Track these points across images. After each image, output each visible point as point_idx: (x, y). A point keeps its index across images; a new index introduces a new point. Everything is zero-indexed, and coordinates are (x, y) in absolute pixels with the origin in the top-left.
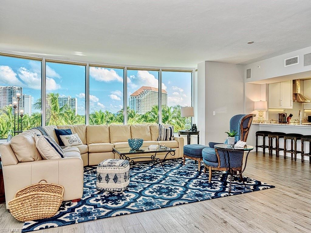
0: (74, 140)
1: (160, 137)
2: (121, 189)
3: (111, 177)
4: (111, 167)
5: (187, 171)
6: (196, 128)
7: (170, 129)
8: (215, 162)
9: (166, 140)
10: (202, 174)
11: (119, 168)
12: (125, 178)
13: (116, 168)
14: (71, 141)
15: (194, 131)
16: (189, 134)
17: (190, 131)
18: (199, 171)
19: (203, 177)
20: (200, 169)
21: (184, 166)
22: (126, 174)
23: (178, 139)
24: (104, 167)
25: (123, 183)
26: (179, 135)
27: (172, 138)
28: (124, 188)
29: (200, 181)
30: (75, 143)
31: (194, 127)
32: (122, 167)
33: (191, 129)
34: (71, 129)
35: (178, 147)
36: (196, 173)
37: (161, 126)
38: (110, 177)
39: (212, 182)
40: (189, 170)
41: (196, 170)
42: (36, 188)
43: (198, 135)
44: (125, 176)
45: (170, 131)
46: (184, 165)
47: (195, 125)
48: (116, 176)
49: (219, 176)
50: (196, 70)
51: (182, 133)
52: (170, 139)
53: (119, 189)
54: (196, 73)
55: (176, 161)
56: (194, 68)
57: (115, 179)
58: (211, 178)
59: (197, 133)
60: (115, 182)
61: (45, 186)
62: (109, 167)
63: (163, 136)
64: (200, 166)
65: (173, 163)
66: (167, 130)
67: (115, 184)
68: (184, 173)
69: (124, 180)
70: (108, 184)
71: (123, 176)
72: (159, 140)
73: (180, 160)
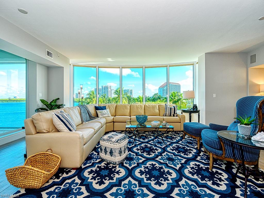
0: (104, 113)
1: (166, 113)
2: (116, 162)
3: (109, 151)
4: (108, 142)
5: (186, 147)
6: (196, 107)
7: (173, 107)
8: (218, 149)
9: (170, 116)
10: (202, 154)
11: (114, 143)
12: (120, 152)
13: (111, 143)
14: (102, 114)
15: (195, 110)
16: (190, 112)
17: (191, 110)
18: (198, 149)
19: (202, 159)
20: (200, 147)
21: (184, 140)
22: (121, 149)
23: (180, 116)
24: (104, 141)
25: (117, 158)
26: (182, 113)
27: (175, 115)
28: (119, 162)
29: (199, 165)
30: (105, 116)
31: (195, 107)
32: (116, 143)
33: (192, 108)
34: (106, 107)
35: (180, 122)
36: (195, 151)
37: (167, 105)
38: (107, 150)
39: (214, 170)
40: (188, 146)
41: (196, 147)
42: (43, 155)
43: (199, 114)
44: (120, 151)
45: (174, 109)
46: (185, 138)
47: (196, 105)
48: (111, 150)
49: (222, 162)
50: (197, 63)
51: (184, 111)
52: (174, 116)
53: (114, 162)
54: (197, 65)
55: (178, 134)
56: (195, 62)
57: (111, 153)
58: (213, 164)
59: (197, 111)
60: (111, 156)
61: (48, 155)
62: (107, 141)
63: (168, 113)
64: (200, 142)
65: (175, 135)
66: (171, 108)
67: (110, 157)
68: (182, 149)
69: (119, 155)
70: (106, 156)
71: (117, 151)
72: (164, 115)
73: (182, 132)
